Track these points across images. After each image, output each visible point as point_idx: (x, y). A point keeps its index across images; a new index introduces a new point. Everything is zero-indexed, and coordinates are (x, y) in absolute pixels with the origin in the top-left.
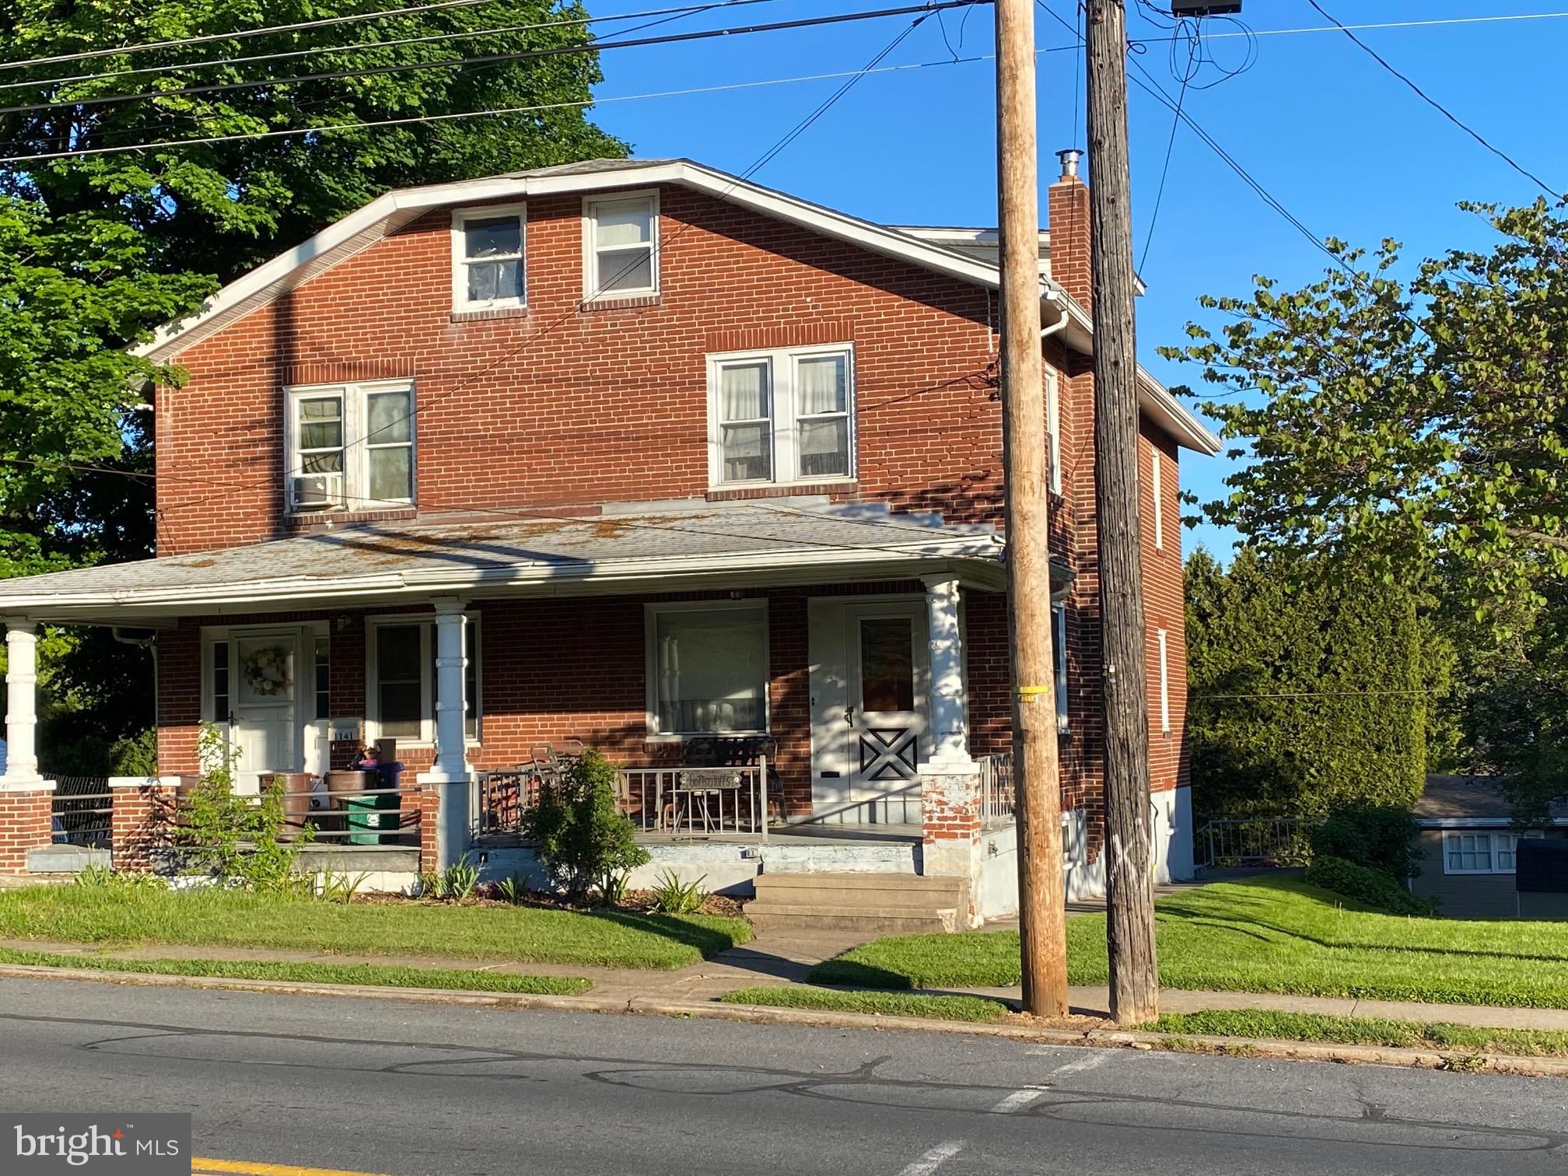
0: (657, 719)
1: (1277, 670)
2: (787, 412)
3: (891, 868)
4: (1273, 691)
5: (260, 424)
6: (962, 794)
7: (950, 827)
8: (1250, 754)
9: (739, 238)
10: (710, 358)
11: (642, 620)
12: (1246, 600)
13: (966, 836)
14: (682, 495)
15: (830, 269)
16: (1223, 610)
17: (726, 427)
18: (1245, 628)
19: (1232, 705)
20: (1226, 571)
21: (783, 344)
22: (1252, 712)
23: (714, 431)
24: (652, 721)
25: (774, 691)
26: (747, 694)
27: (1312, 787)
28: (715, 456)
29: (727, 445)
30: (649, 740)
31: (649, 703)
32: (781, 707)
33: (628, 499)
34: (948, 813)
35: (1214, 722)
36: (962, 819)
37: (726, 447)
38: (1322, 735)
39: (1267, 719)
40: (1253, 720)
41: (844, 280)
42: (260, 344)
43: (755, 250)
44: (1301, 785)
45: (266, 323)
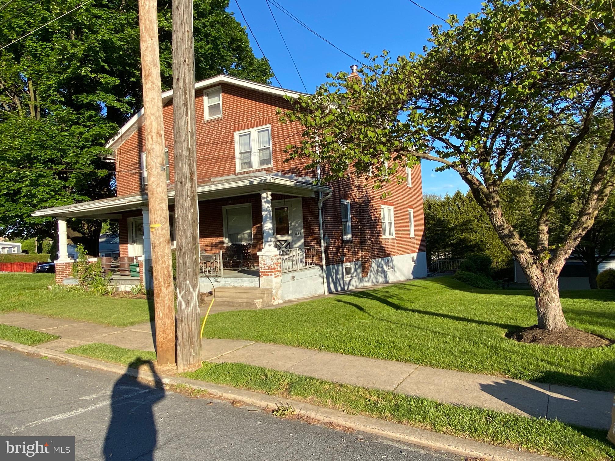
0: (227, 239)
1: (478, 220)
2: (255, 147)
3: (253, 285)
4: (477, 225)
5: (136, 163)
6: (270, 261)
7: (267, 272)
8: (471, 241)
9: (241, 97)
10: (235, 133)
11: (222, 211)
12: (470, 202)
13: (271, 275)
14: (229, 174)
15: (264, 103)
16: (464, 205)
17: (241, 153)
18: (470, 209)
19: (467, 229)
20: (465, 195)
21: (253, 127)
22: (472, 231)
23: (237, 155)
24: (226, 240)
25: (253, 230)
26: (248, 231)
27: (488, 249)
28: (238, 163)
29: (241, 159)
30: (224, 245)
31: (224, 235)
32: (255, 235)
33: (217, 176)
34: (267, 268)
35: (462, 233)
36: (271, 269)
37: (241, 160)
38: (490, 236)
39: (476, 232)
40: (472, 233)
41: (268, 106)
42: (135, 142)
43: (245, 100)
44: (485, 249)
45: (137, 136)
